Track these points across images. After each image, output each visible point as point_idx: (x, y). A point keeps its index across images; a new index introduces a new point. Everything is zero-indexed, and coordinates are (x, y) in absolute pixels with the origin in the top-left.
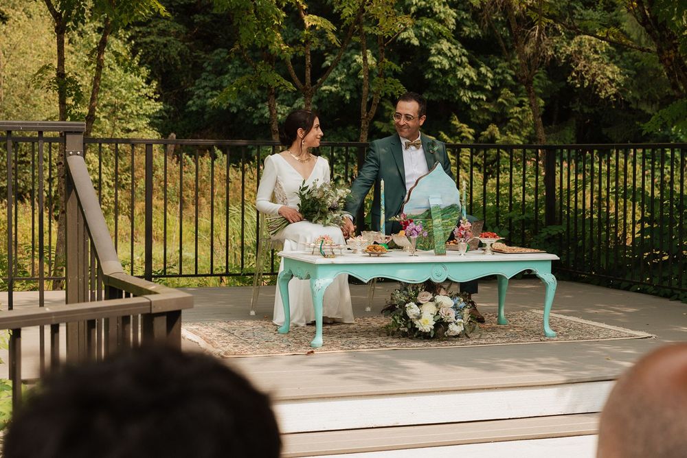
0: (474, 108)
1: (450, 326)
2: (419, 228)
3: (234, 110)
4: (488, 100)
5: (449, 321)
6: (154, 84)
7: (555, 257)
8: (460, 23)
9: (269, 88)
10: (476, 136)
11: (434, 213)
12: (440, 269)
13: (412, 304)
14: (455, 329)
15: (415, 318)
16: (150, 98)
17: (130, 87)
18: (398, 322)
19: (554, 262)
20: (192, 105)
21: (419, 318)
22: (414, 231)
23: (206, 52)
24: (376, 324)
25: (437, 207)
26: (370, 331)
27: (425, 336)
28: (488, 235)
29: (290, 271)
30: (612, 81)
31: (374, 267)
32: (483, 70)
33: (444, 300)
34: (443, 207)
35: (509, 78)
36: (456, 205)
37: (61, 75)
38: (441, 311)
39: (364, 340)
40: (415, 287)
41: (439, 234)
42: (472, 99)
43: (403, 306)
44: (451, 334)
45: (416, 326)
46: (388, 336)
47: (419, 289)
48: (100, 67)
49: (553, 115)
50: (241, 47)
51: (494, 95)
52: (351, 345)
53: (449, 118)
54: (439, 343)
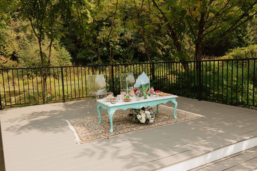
0: (123, 56)
1: (150, 120)
3: (84, 58)
4: (125, 54)
6: (70, 54)
7: (176, 96)
8: (120, 42)
9: (90, 53)
10: (123, 60)
11: (143, 86)
12: (146, 104)
13: (139, 115)
14: (151, 121)
15: (139, 119)
16: (69, 57)
17: (66, 55)
19: (176, 98)
20: (77, 57)
21: (141, 119)
22: (138, 93)
23: (79, 49)
26: (124, 120)
27: (143, 124)
28: (158, 92)
29: (101, 106)
30: (144, 50)
32: (124, 50)
33: (148, 112)
34: (145, 84)
35: (128, 51)
36: (148, 83)
37: (41, 52)
38: (147, 116)
39: (124, 126)
40: (139, 110)
41: (145, 93)
42: (122, 55)
44: (150, 123)
45: (140, 121)
48: (50, 50)
49: (135, 56)
50: (83, 43)
51: (126, 53)
52: (122, 130)
53: (119, 58)
54: (147, 126)
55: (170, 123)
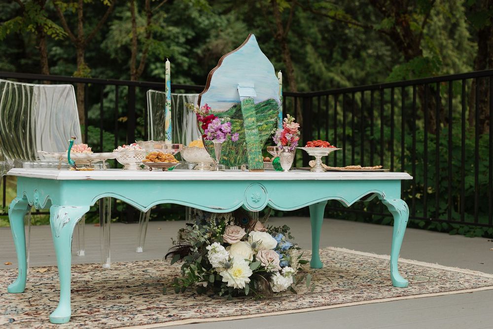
1: (274, 278)
2: (226, 127)
5: (272, 270)
7: (406, 176)
11: (246, 109)
12: (256, 191)
13: (217, 245)
14: (281, 282)
15: (220, 266)
18: (197, 274)
21: (228, 267)
22: (219, 132)
24: (154, 271)
25: (250, 100)
26: (148, 285)
27: (236, 295)
28: (320, 144)
31: (158, 187)
34: (256, 102)
36: (274, 100)
38: (259, 255)
39: (140, 303)
40: (220, 218)
41: (253, 140)
43: (202, 247)
44: (276, 289)
45: (224, 280)
46: (177, 293)
47: (226, 221)
52: (120, 316)
54: (258, 306)
55: (370, 298)
